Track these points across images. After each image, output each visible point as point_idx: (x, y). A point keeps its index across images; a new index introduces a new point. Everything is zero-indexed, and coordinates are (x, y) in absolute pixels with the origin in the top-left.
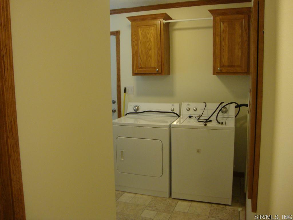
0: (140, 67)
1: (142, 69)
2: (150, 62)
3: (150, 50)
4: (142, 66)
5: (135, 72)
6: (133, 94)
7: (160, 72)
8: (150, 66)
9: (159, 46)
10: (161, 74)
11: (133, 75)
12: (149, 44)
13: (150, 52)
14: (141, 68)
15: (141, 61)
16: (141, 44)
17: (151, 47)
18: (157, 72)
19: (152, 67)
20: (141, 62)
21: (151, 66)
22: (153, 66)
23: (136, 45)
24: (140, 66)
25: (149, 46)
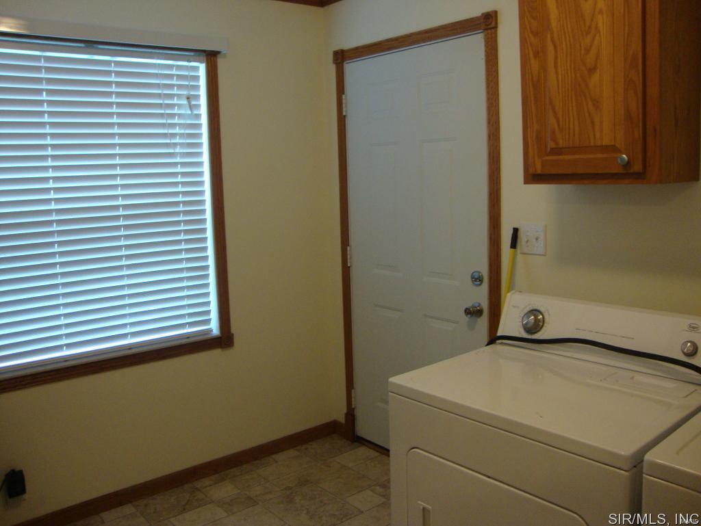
0: (552, 149)
1: (561, 157)
2: (593, 123)
3: (592, 70)
4: (561, 144)
5: (531, 171)
6: (545, 256)
7: (637, 167)
8: (592, 144)
9: (636, 46)
10: (640, 177)
11: (527, 181)
12: (591, 46)
13: (596, 77)
14: (557, 151)
15: (558, 121)
16: (555, 47)
17: (597, 57)
18: (621, 171)
19: (602, 146)
20: (556, 126)
21: (599, 143)
22: (606, 141)
23: (536, 54)
24: (551, 145)
25: (588, 51)
